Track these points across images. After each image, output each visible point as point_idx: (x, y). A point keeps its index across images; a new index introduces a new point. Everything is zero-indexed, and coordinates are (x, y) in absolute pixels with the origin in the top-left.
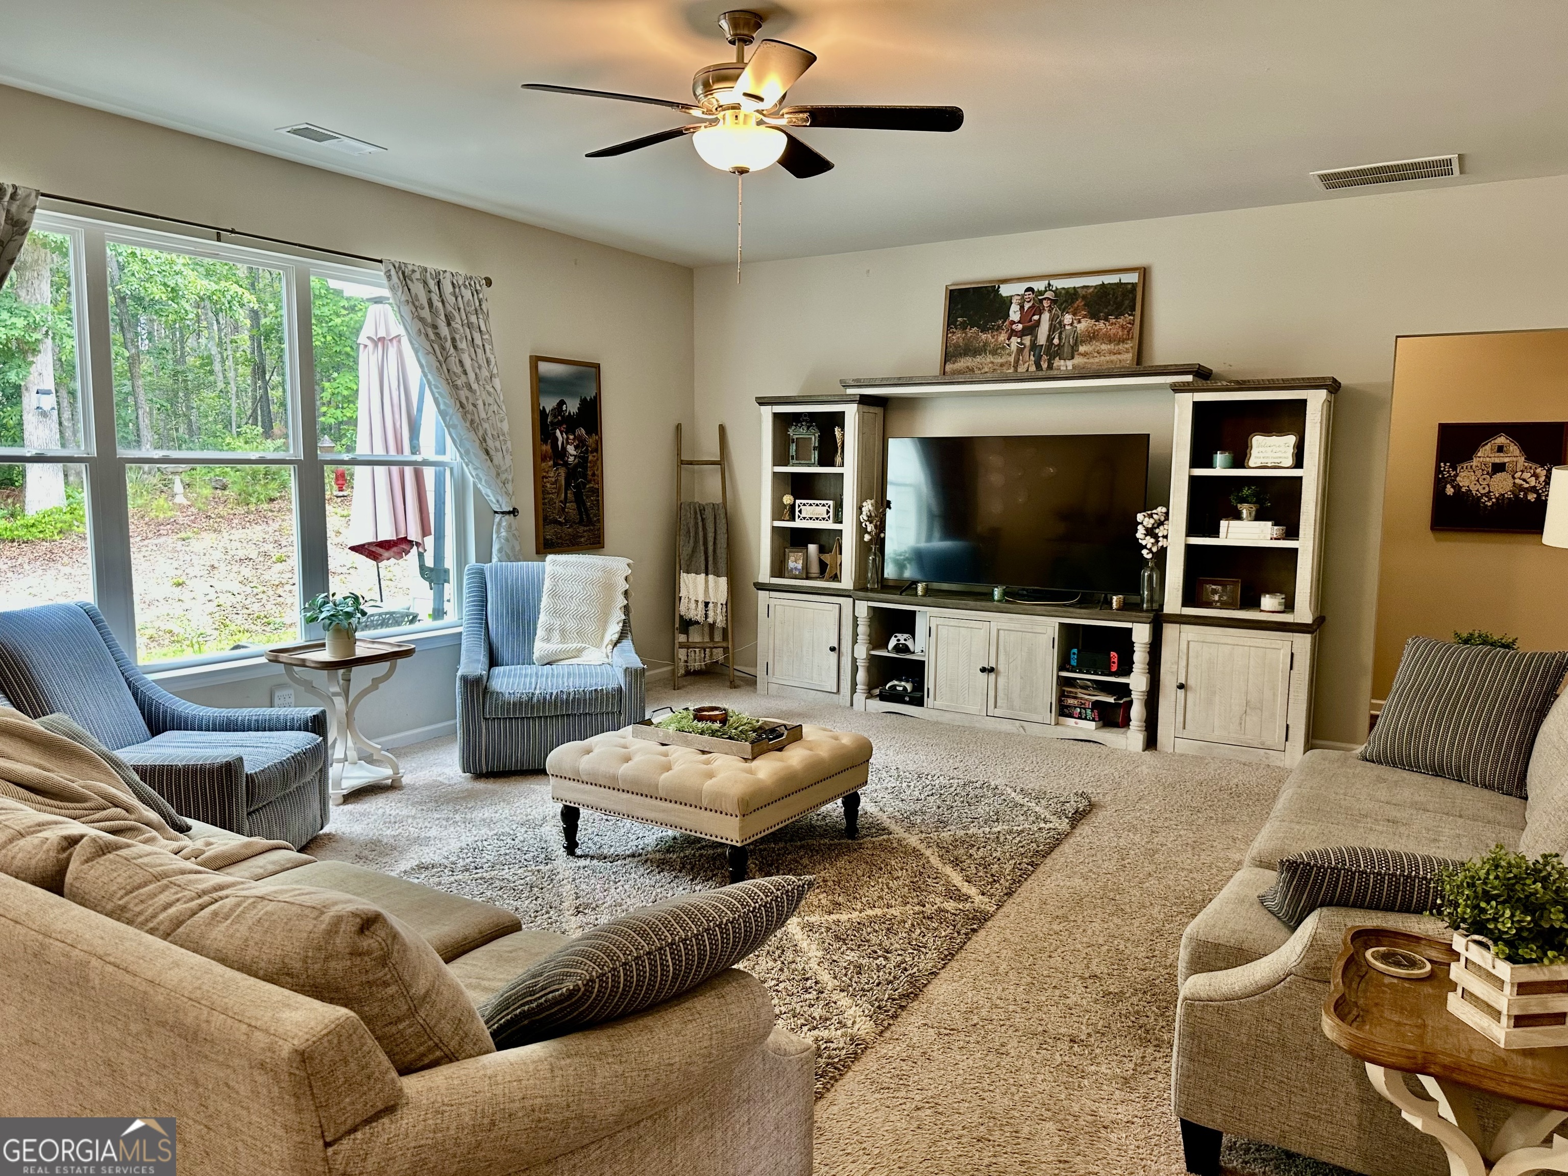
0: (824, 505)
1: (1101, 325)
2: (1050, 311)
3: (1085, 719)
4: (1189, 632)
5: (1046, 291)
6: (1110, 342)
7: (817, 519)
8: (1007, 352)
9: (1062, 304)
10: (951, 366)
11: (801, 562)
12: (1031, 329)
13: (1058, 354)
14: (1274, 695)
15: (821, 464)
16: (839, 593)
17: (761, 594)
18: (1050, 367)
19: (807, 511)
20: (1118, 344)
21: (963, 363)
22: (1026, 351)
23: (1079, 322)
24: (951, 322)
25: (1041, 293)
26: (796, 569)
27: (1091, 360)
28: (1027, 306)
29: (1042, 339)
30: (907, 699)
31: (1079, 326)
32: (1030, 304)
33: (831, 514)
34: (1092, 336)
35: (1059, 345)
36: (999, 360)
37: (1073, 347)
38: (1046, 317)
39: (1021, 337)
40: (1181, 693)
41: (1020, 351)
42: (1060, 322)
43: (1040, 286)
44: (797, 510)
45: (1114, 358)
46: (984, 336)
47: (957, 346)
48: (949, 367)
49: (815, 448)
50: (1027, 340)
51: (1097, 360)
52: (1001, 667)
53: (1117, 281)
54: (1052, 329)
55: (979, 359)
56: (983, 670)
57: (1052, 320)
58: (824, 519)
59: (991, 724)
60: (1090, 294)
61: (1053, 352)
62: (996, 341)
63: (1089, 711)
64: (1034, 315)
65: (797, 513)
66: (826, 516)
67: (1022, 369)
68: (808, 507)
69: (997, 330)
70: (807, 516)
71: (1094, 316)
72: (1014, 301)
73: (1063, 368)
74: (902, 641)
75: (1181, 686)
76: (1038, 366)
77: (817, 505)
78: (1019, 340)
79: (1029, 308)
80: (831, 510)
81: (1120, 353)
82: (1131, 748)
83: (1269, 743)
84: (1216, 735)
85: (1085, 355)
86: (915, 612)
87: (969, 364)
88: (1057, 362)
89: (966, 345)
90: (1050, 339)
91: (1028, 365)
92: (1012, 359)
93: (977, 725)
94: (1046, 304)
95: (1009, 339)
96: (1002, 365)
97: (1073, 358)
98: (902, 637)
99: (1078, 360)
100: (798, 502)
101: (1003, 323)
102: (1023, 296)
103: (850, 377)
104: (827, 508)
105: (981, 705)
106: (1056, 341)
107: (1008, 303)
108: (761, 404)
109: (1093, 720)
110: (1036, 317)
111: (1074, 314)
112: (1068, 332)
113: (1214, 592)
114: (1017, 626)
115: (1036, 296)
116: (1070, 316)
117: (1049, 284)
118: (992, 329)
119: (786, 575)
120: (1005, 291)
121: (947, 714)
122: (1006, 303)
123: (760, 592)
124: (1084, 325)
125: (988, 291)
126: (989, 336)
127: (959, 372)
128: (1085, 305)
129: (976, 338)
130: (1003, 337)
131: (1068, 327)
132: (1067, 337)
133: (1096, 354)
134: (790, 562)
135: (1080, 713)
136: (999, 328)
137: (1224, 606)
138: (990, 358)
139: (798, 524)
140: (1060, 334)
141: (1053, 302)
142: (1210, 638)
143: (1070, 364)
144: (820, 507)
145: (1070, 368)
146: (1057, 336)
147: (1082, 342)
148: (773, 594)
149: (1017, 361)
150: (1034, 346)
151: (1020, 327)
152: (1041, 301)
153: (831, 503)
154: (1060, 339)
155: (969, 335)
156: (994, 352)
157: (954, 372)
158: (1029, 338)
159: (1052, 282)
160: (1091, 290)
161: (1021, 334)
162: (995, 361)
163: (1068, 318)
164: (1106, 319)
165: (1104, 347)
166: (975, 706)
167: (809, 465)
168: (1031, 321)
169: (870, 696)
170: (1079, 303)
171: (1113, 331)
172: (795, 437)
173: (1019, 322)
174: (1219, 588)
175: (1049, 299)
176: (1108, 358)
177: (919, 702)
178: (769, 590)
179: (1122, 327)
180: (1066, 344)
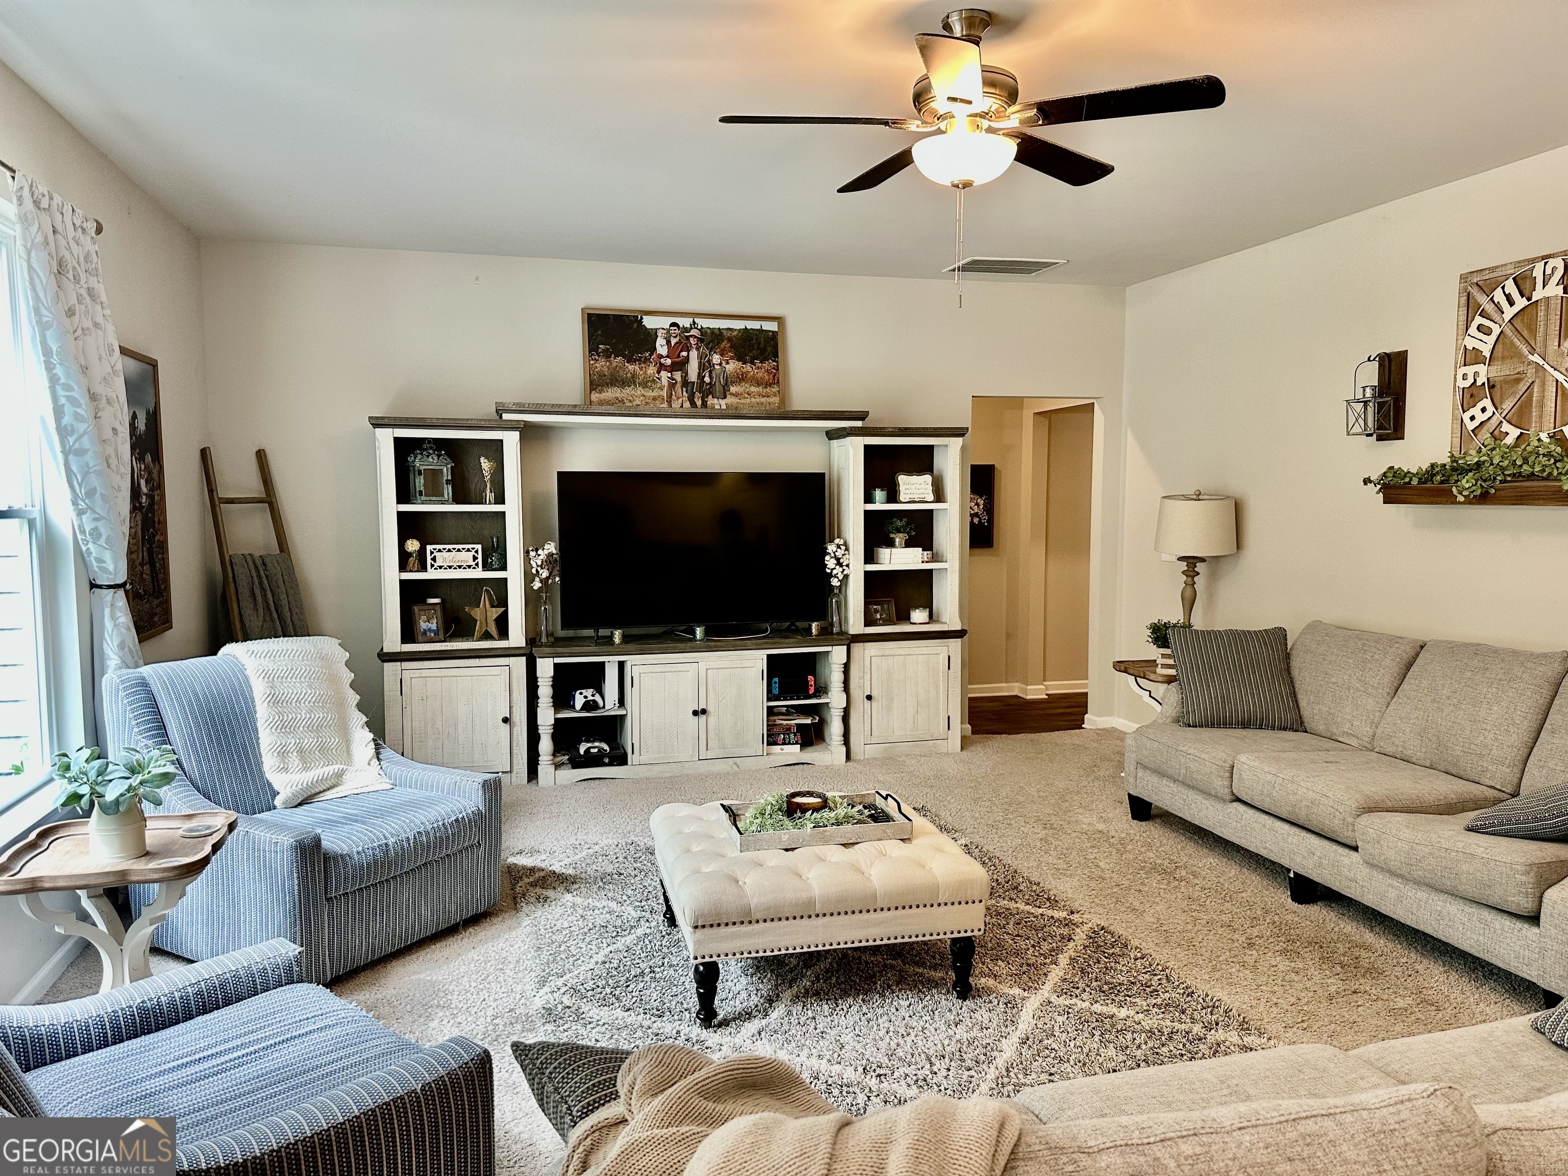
0: (468, 550)
1: (748, 367)
2: (698, 349)
3: (789, 743)
4: (872, 648)
5: (691, 328)
6: (759, 385)
7: (460, 567)
8: (659, 385)
9: (709, 344)
10: (598, 395)
11: (435, 621)
12: (680, 365)
13: (711, 393)
14: (938, 693)
15: (457, 500)
16: (509, 652)
17: (389, 667)
18: (704, 404)
19: (442, 558)
20: (766, 388)
21: (611, 393)
22: (678, 386)
23: (728, 363)
24: (593, 347)
25: (686, 330)
26: (430, 630)
27: (743, 401)
28: (673, 341)
29: (693, 376)
30: (607, 760)
31: (727, 366)
32: (677, 339)
33: (480, 560)
34: (741, 378)
35: (710, 383)
36: (650, 394)
37: (724, 387)
38: (694, 354)
39: (671, 372)
40: (867, 702)
41: (672, 386)
42: (709, 361)
43: (685, 322)
44: (429, 558)
45: (764, 400)
46: (631, 367)
47: (601, 375)
48: (595, 396)
49: (448, 482)
50: (678, 376)
51: (748, 401)
52: (710, 709)
53: (759, 327)
54: (702, 368)
55: (628, 391)
56: (695, 713)
57: (700, 358)
58: (469, 567)
59: (705, 767)
60: (735, 336)
61: (707, 390)
62: (645, 373)
63: (792, 736)
64: (681, 351)
65: (429, 561)
66: (473, 564)
67: (676, 405)
68: (445, 554)
69: (645, 362)
70: (445, 565)
71: (740, 358)
72: (659, 334)
73: (717, 407)
74: (590, 698)
75: (869, 698)
76: (693, 404)
77: (459, 550)
78: (669, 375)
79: (676, 343)
80: (480, 556)
81: (768, 396)
82: (836, 763)
83: (936, 736)
84: (898, 734)
85: (736, 395)
86: (603, 663)
87: (618, 395)
88: (711, 401)
89: (612, 374)
90: (701, 377)
91: (681, 400)
92: (664, 393)
93: (689, 772)
94: (693, 341)
95: (659, 372)
96: (654, 399)
97: (725, 397)
98: (589, 692)
99: (730, 400)
100: (429, 548)
101: (651, 355)
102: (668, 331)
103: (508, 399)
104: (473, 553)
105: (693, 750)
106: (707, 379)
107: (654, 337)
108: (375, 426)
109: (797, 743)
110: (684, 354)
111: (722, 355)
112: (718, 372)
113: (876, 611)
114: (726, 664)
115: (683, 332)
116: (718, 356)
117: (694, 322)
118: (639, 360)
119: (420, 638)
120: (649, 322)
121: (656, 768)
122: (651, 336)
123: (386, 664)
124: (732, 366)
125: (630, 320)
126: (637, 368)
127: (608, 403)
128: (731, 347)
129: (623, 368)
130: (652, 370)
131: (717, 367)
132: (718, 376)
133: (746, 396)
134: (422, 624)
135: (784, 739)
136: (647, 361)
137: (888, 622)
138: (640, 391)
139: (431, 574)
140: (710, 372)
141: (701, 340)
142: (888, 652)
143: (723, 403)
144: (464, 553)
145: (724, 407)
146: (707, 375)
147: (733, 383)
148: (406, 665)
149: (670, 396)
150: (685, 383)
151: (669, 361)
152: (687, 338)
153: (479, 547)
154: (710, 377)
155: (614, 364)
156: (644, 385)
157: (601, 403)
158: (679, 373)
159: (696, 320)
160: (735, 333)
161: (672, 368)
162: (647, 394)
163: (716, 358)
164: (753, 363)
165: (753, 389)
166: (686, 753)
167: (443, 503)
168: (679, 356)
169: (558, 766)
170: (725, 344)
171: (760, 375)
172: (422, 468)
173: (667, 357)
174: (879, 607)
175: (695, 337)
176: (758, 400)
177: (620, 759)
178: (401, 661)
179: (767, 371)
180: (717, 384)
